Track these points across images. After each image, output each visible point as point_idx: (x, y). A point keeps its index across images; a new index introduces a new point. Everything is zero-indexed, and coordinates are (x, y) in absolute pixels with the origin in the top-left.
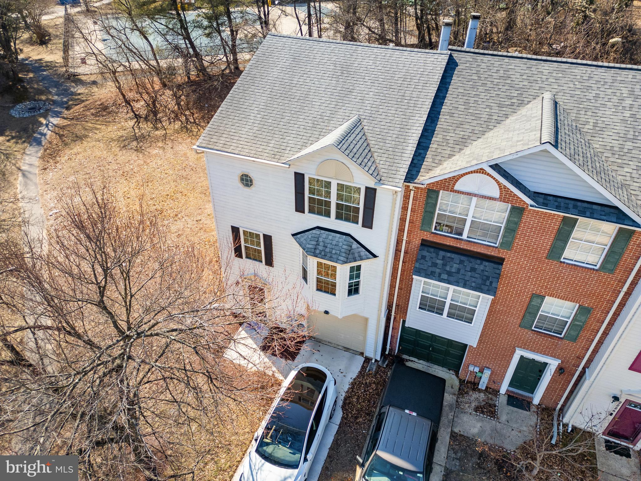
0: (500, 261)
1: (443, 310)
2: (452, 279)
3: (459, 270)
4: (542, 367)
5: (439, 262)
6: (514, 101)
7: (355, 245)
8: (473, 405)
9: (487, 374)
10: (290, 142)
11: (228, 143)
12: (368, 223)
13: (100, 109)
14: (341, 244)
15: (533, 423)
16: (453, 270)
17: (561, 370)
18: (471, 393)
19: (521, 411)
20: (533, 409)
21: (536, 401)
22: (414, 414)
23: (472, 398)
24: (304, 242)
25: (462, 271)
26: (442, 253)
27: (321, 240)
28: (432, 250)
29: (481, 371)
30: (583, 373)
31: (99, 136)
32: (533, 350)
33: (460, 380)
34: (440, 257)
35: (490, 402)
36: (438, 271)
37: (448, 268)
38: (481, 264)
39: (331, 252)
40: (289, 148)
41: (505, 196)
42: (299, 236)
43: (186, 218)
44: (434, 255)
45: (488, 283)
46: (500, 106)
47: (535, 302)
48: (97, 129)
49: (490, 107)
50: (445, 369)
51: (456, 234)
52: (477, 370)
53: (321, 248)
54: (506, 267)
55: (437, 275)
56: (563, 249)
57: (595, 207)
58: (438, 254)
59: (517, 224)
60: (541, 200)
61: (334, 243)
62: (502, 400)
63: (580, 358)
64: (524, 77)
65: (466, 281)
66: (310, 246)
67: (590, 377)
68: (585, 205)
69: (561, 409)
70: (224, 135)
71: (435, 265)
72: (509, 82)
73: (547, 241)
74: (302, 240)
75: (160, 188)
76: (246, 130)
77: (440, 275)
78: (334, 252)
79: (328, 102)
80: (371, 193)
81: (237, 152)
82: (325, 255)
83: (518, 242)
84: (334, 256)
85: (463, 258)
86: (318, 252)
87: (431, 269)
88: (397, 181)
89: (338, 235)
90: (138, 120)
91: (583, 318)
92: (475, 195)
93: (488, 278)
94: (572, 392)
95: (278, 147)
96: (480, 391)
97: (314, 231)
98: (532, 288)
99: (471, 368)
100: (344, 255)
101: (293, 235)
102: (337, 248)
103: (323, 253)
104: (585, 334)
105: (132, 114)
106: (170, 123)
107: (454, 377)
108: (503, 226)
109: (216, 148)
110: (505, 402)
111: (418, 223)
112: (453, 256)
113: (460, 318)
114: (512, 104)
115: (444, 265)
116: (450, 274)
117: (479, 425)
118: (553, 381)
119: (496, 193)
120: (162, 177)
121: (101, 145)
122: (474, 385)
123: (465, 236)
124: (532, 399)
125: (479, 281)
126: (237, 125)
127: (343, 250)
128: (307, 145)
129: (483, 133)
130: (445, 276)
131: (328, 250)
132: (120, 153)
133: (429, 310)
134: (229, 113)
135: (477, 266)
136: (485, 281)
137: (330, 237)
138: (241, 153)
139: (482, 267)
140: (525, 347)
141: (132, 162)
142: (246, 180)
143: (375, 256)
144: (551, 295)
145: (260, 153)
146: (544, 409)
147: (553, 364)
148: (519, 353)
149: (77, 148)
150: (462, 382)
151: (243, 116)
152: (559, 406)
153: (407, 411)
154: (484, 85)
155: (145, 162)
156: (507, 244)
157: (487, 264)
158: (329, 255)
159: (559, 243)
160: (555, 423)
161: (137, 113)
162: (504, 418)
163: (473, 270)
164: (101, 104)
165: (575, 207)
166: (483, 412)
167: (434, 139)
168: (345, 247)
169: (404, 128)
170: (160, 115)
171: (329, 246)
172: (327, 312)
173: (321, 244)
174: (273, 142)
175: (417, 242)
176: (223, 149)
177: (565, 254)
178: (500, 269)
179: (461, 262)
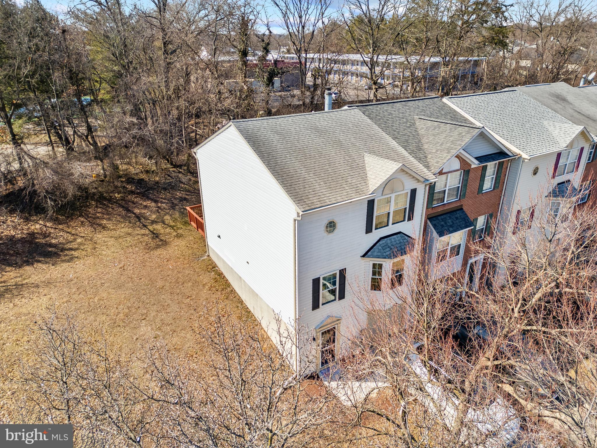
0: (461, 209)
1: (447, 255)
2: (454, 228)
3: (452, 222)
5: (443, 223)
11: (321, 199)
26: (439, 218)
27: (390, 245)
28: (435, 219)
34: (441, 220)
37: (448, 224)
38: (456, 213)
39: (402, 249)
40: (359, 185)
41: (462, 166)
45: (467, 221)
47: (475, 224)
53: (395, 250)
54: (465, 208)
55: (448, 230)
56: (483, 186)
58: (439, 220)
59: (467, 180)
61: (398, 242)
65: (460, 226)
68: (490, 156)
71: (442, 226)
76: (318, 186)
78: (403, 247)
80: (413, 194)
83: (468, 191)
85: (448, 215)
86: (395, 253)
87: (444, 229)
89: (395, 236)
91: (490, 221)
93: (464, 219)
95: (352, 187)
97: (381, 242)
98: (473, 216)
101: (363, 256)
102: (401, 244)
108: (460, 186)
112: (444, 216)
113: (454, 254)
114: (411, 125)
115: (446, 223)
116: (451, 226)
119: (459, 166)
123: (445, 201)
125: (464, 222)
127: (406, 244)
129: (420, 141)
130: (451, 229)
133: (441, 261)
135: (456, 216)
142: (331, 227)
144: (480, 215)
145: (349, 196)
156: (464, 195)
157: (458, 212)
158: (402, 251)
159: (482, 182)
174: (345, 186)
175: (425, 218)
176: (324, 204)
177: (484, 188)
178: (464, 212)
179: (450, 218)
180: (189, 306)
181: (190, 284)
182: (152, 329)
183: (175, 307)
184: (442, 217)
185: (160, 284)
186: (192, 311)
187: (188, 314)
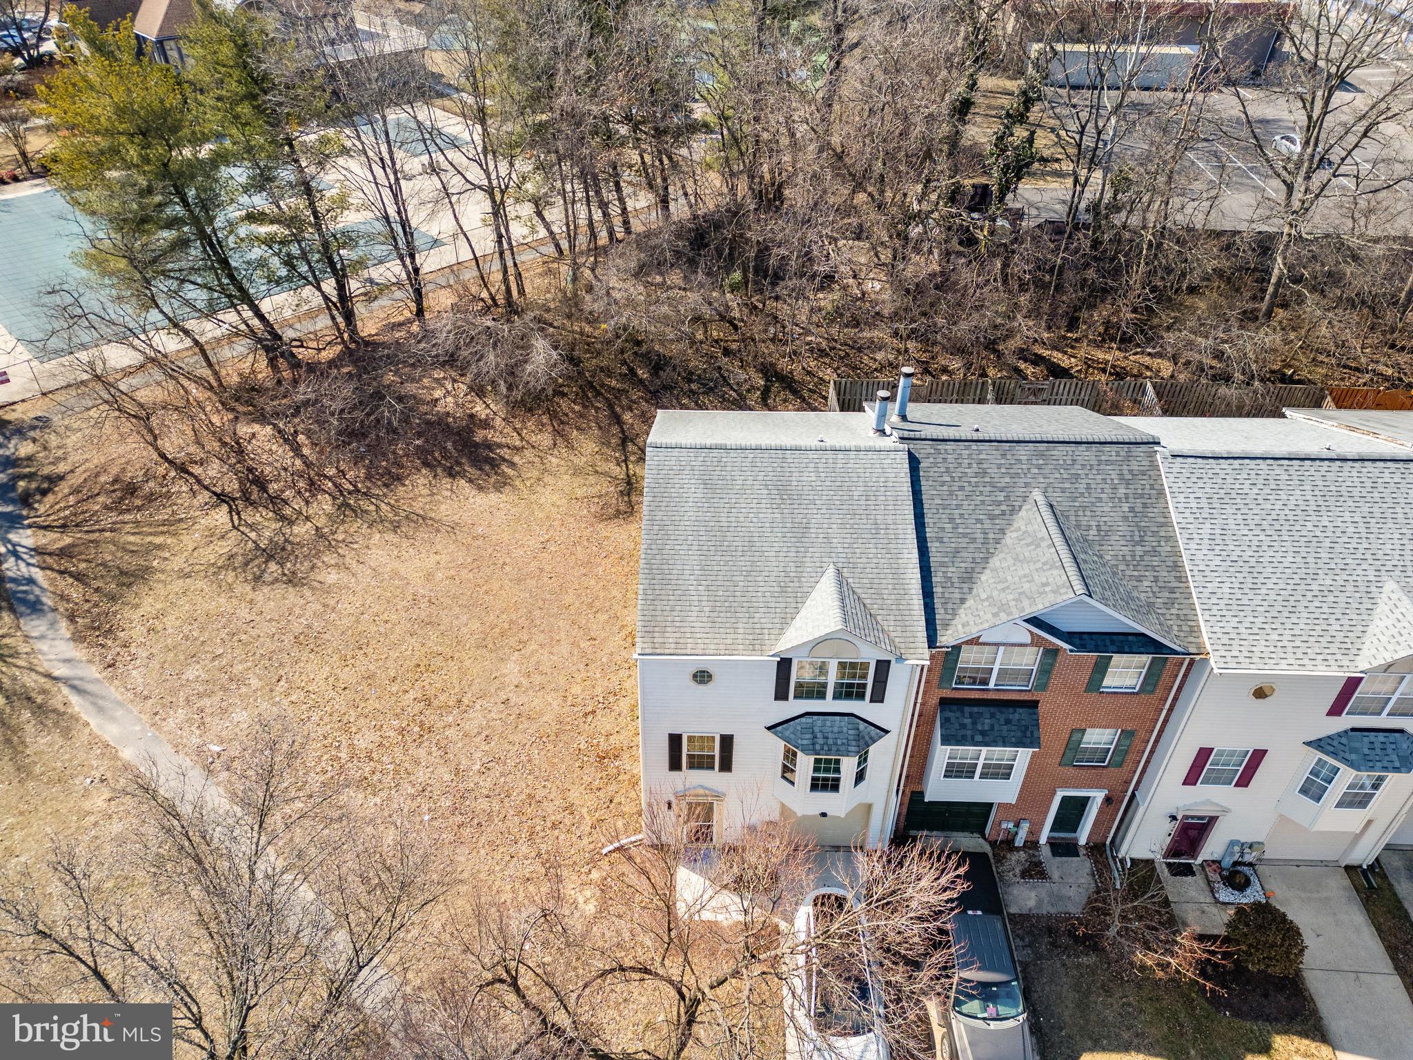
0: (1034, 704)
1: (974, 772)
2: (987, 739)
3: (992, 726)
4: (1084, 802)
5: (968, 721)
6: (1004, 507)
7: (862, 726)
8: (1017, 871)
9: (1025, 826)
10: (763, 621)
11: (681, 641)
12: (878, 697)
13: (119, 494)
14: (845, 729)
15: (1088, 870)
16: (986, 728)
17: (1108, 800)
18: (1009, 856)
19: (1070, 859)
20: (1082, 852)
21: (1083, 841)
22: (979, 913)
23: (1013, 863)
24: (792, 736)
25: (996, 727)
26: (967, 709)
27: (817, 729)
28: (955, 708)
29: (1017, 825)
30: (1133, 796)
31: (177, 563)
32: (1076, 787)
33: (990, 843)
34: (967, 715)
35: (1034, 859)
36: (969, 733)
37: (979, 727)
38: (1015, 712)
39: (836, 744)
40: (766, 631)
41: (1036, 641)
42: (779, 728)
43: (479, 702)
44: (958, 714)
45: (1028, 734)
46: (992, 517)
47: (1076, 737)
48: (159, 547)
49: (979, 521)
50: (966, 834)
51: (980, 684)
52: (1011, 825)
53: (820, 741)
54: (1042, 708)
55: (969, 738)
56: (1102, 680)
57: (1130, 638)
58: (963, 712)
59: (1052, 665)
60: (1077, 641)
61: (836, 729)
62: (1046, 852)
63: (1128, 782)
64: (1003, 470)
65: (1004, 738)
66: (805, 742)
67: (1144, 802)
68: (1121, 638)
69: (1113, 842)
70: (669, 629)
71: (963, 726)
72: (988, 479)
73: (1085, 676)
74: (787, 733)
75: (395, 655)
76: (695, 614)
77: (973, 737)
78: (839, 742)
79: (785, 549)
80: (883, 667)
81: (700, 652)
82: (830, 750)
83: (1055, 681)
84: (843, 748)
85: (992, 710)
86: (818, 747)
87: (961, 733)
88: (921, 651)
89: (837, 718)
90: (230, 507)
91: (1127, 742)
92: (1004, 644)
93: (1027, 727)
94: (1122, 820)
95: (750, 631)
96: (1018, 849)
97: (803, 720)
98: (1071, 724)
99: (1004, 826)
100: (854, 743)
101: (769, 728)
102: (841, 736)
103: (826, 748)
104: (1131, 757)
105: (207, 494)
106: (307, 503)
107: (981, 841)
108: (1035, 669)
109: (667, 651)
110: (1050, 854)
111: (935, 682)
112: (981, 709)
113: (995, 776)
114: (1003, 513)
115: (974, 723)
116: (983, 733)
117: (1033, 894)
118: (1100, 813)
119: (1028, 639)
120: (382, 630)
121: (200, 584)
122: (1009, 844)
123: (991, 685)
124: (1076, 839)
125: (1019, 734)
126: (678, 608)
127: (851, 738)
128: (789, 620)
129: (986, 560)
130: (979, 738)
131: (830, 742)
132: (259, 596)
133: (956, 777)
134: (657, 592)
135: (1011, 716)
136: (1025, 732)
137: (828, 723)
138: (707, 652)
139: (1017, 716)
140: (1066, 785)
141: (297, 611)
142: (702, 677)
143: (887, 732)
144: (1093, 726)
145: (732, 647)
146: (1092, 848)
147: (1098, 796)
148: (1060, 794)
149: (148, 602)
150: (993, 844)
151: (679, 592)
152: (1109, 840)
153: (970, 912)
154: (962, 488)
155: (324, 606)
156: (1042, 686)
157: (1021, 710)
158: (834, 748)
159: (1098, 676)
160: (1110, 860)
161: (218, 490)
162: (1056, 875)
163: (1008, 722)
164: (115, 481)
165: (1113, 642)
166: (1031, 877)
167: (934, 579)
168: (851, 732)
169: (897, 574)
170: (273, 487)
171: (830, 735)
172: (824, 815)
173: (819, 735)
174: (740, 625)
175: (934, 701)
176: (680, 651)
177: (1104, 684)
178: (1037, 714)
179: (992, 715)
180: (584, 654)
181: (606, 617)
182: (520, 671)
183: (564, 649)
184: (976, 709)
185: (568, 599)
186: (582, 666)
187: (574, 668)
